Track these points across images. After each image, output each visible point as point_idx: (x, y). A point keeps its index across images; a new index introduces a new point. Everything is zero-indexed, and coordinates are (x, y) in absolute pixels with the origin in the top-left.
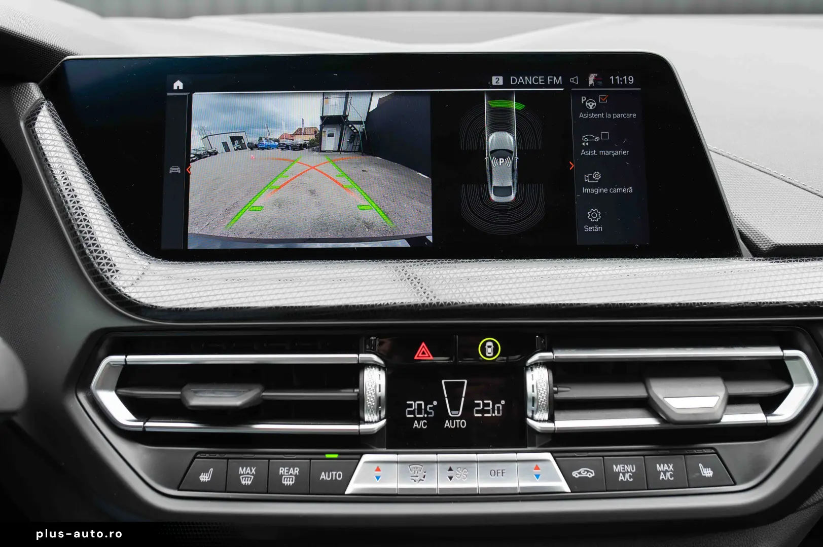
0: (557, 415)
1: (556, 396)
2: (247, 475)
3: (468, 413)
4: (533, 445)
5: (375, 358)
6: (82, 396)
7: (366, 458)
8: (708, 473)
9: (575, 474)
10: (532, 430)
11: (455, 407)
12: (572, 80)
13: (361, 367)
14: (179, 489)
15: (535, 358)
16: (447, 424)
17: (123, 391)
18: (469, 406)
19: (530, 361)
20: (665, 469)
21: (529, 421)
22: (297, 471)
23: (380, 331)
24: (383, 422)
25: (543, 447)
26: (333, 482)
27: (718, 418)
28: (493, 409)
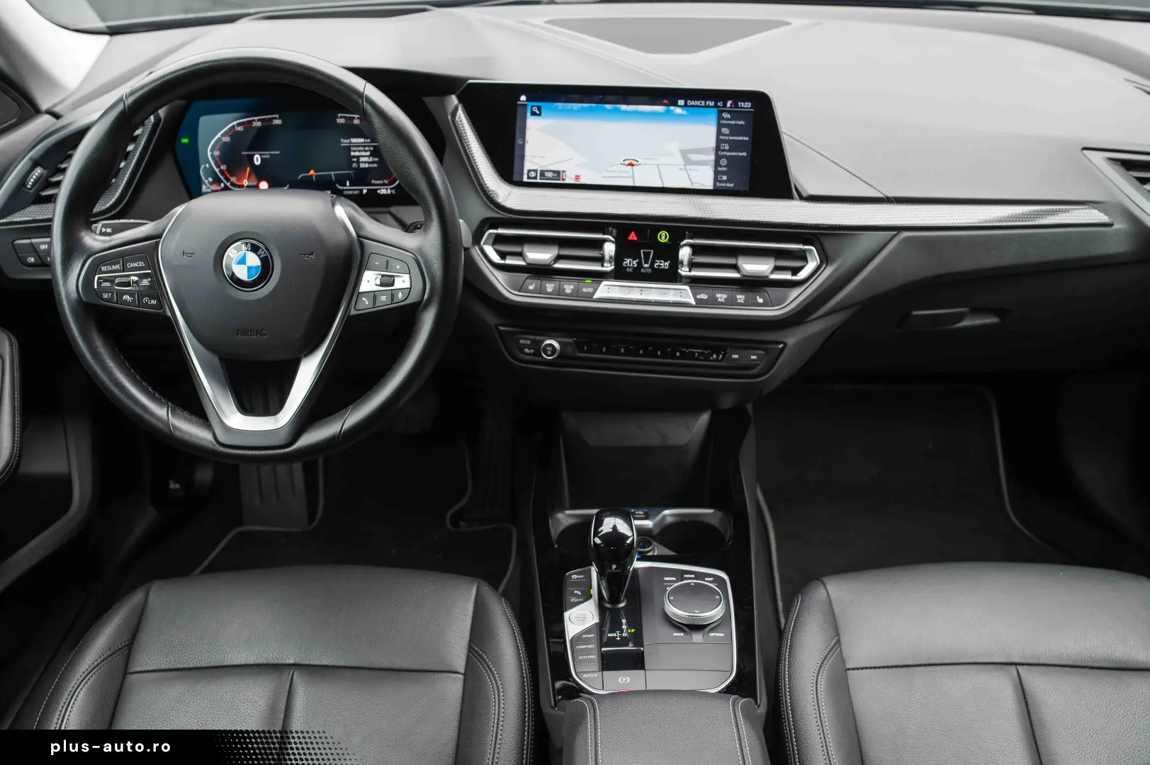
0: (693, 269)
1: (693, 261)
2: (550, 287)
3: (652, 266)
4: (681, 282)
5: (611, 238)
6: (477, 248)
7: (604, 283)
8: (760, 301)
9: (698, 297)
10: (680, 275)
11: (646, 263)
12: (719, 104)
13: (604, 241)
14: (519, 291)
15: (685, 241)
16: (642, 270)
17: (497, 247)
18: (653, 262)
19: (682, 244)
20: (741, 298)
21: (679, 271)
22: (572, 287)
23: (613, 225)
24: (613, 267)
25: (685, 284)
26: (589, 293)
27: (766, 275)
28: (665, 265)
